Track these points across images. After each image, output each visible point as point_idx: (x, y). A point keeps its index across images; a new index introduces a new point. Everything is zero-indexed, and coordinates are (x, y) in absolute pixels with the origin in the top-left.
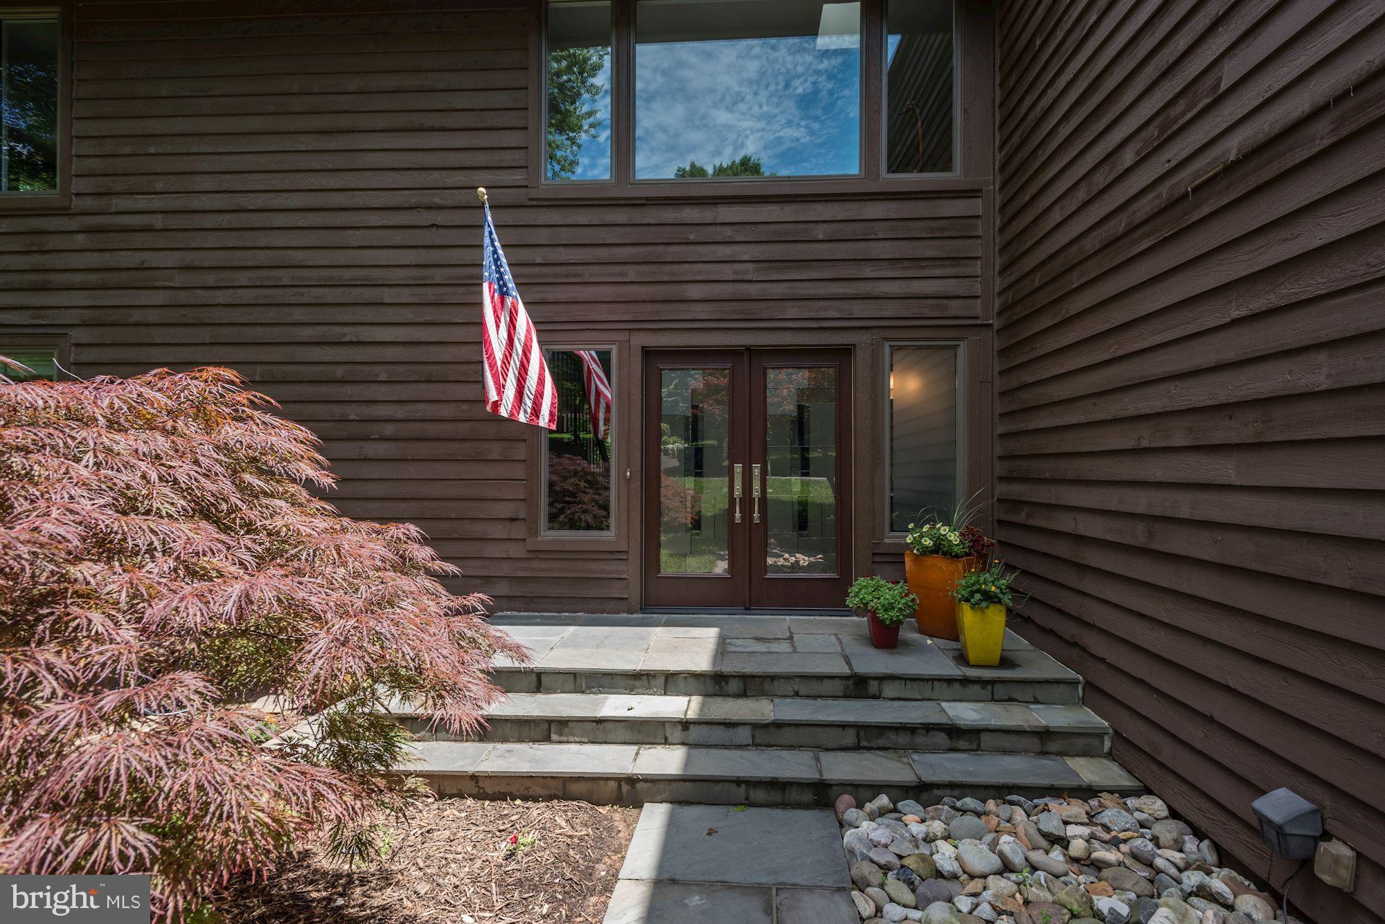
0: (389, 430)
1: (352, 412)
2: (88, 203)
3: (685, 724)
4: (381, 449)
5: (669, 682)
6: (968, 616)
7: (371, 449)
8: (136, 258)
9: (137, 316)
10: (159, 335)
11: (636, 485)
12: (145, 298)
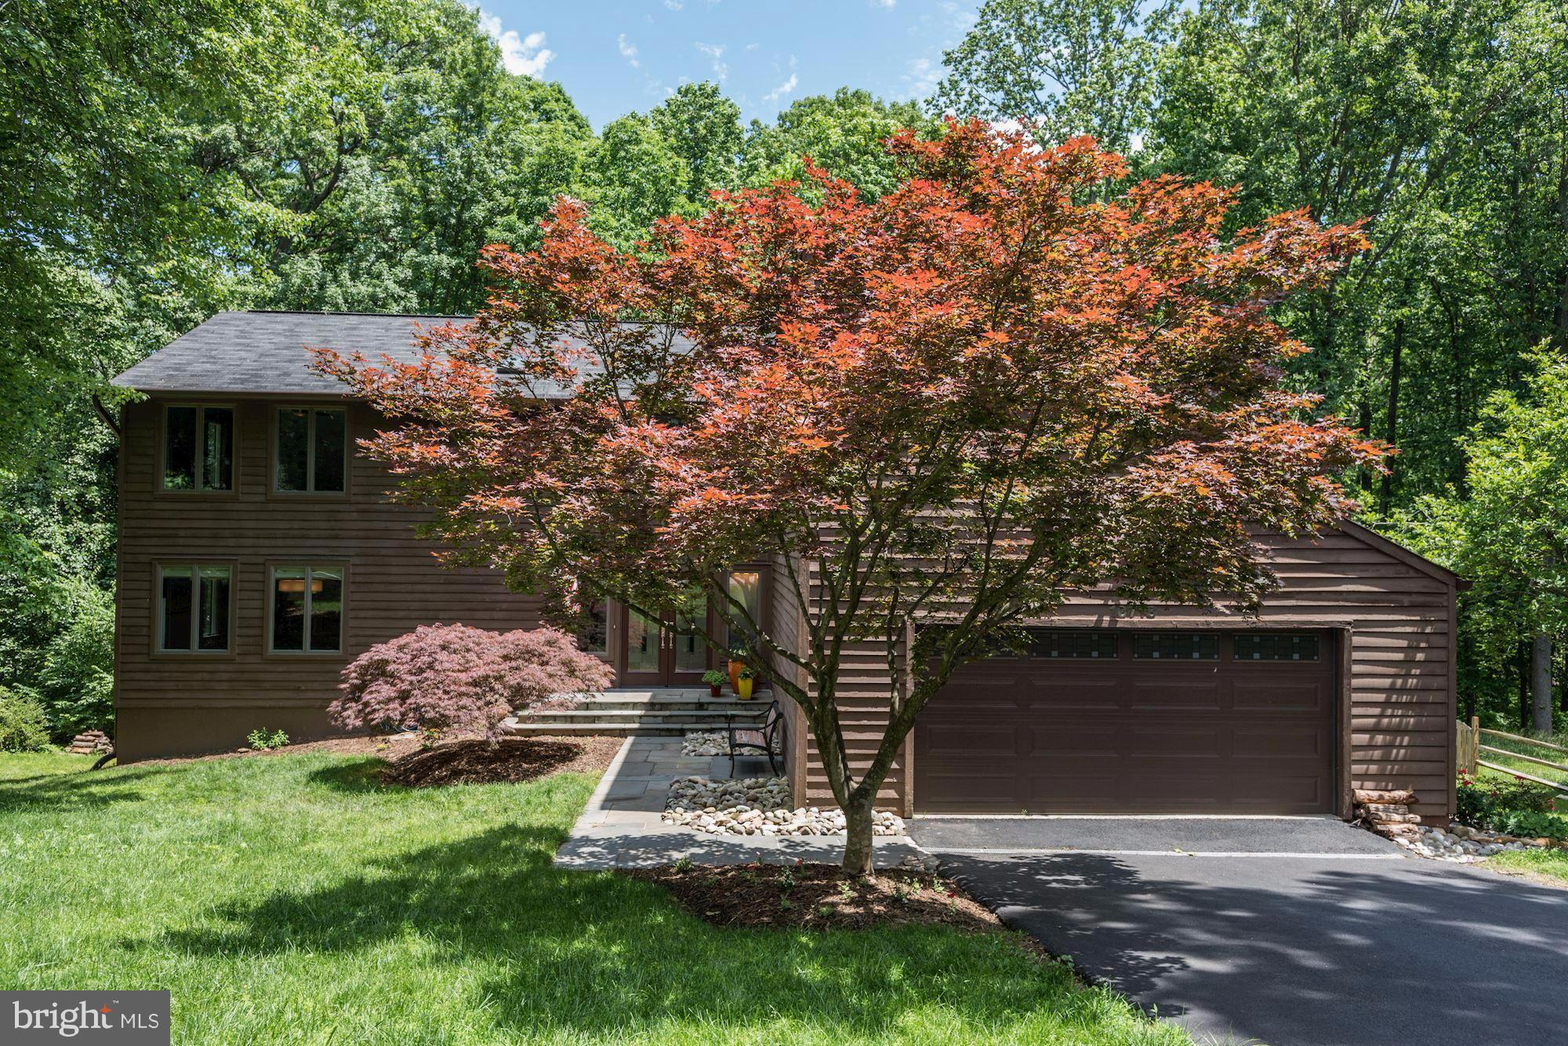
0: (505, 606)
1: (487, 598)
2: (360, 498)
3: (641, 717)
4: (500, 615)
5: (635, 705)
6: (741, 683)
7: (496, 615)
8: (383, 525)
9: (383, 552)
10: (394, 561)
11: (619, 632)
12: (387, 543)
